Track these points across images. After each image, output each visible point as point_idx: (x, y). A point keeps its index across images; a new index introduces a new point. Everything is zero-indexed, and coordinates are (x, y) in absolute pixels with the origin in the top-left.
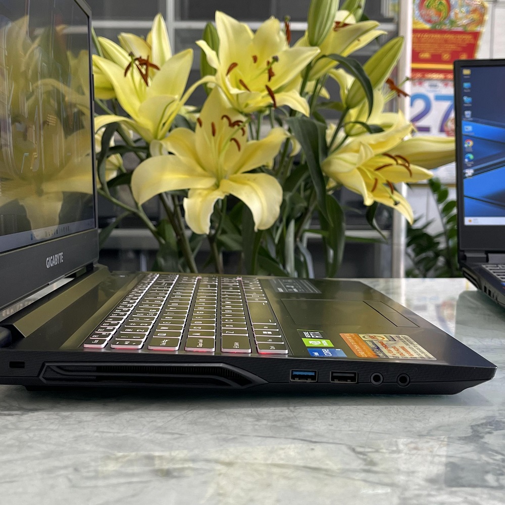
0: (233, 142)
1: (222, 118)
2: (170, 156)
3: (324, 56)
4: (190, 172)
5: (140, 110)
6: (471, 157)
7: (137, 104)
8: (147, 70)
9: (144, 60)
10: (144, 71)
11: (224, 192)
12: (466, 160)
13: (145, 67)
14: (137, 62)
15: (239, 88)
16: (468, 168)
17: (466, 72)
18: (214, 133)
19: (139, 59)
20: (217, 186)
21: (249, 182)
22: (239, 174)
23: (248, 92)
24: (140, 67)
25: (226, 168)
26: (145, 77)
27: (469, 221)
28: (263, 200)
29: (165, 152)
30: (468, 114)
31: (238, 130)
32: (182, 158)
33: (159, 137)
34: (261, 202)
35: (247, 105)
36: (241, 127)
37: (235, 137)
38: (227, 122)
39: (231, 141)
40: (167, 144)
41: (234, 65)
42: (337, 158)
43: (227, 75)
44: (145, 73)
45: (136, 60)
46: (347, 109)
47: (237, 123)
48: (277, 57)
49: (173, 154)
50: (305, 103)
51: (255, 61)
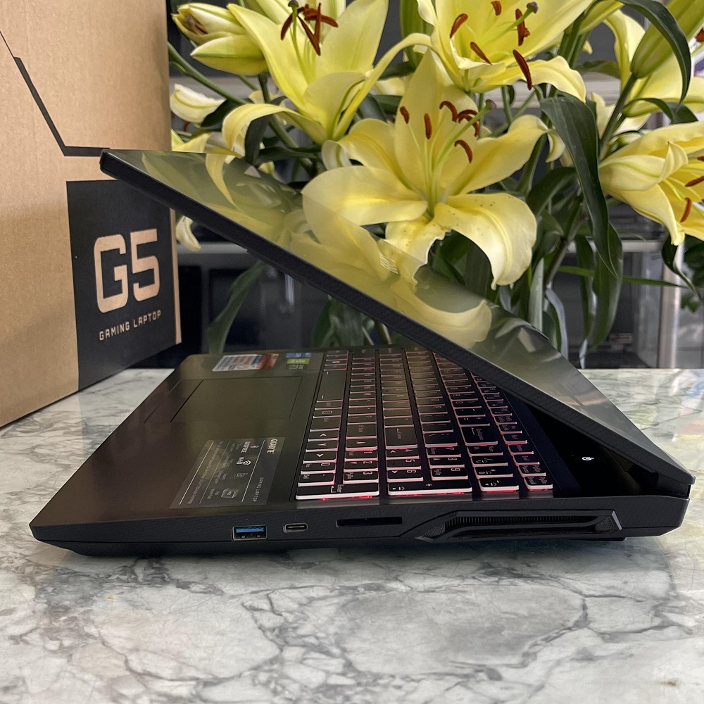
0: (459, 146)
1: (441, 107)
2: (355, 167)
4: (386, 191)
5: (307, 94)
7: (303, 85)
8: (317, 28)
9: (313, 10)
10: (312, 29)
11: (443, 228)
13: (313, 22)
14: (301, 16)
18: (428, 135)
19: (304, 10)
20: (430, 215)
22: (463, 195)
23: (487, 64)
24: (306, 23)
25: (444, 185)
26: (315, 39)
28: (507, 238)
29: (344, 160)
31: (467, 126)
32: (373, 169)
33: (335, 135)
34: (504, 244)
35: (478, 81)
36: (472, 121)
37: (462, 138)
38: (450, 113)
39: (455, 145)
40: (348, 147)
41: (463, 18)
42: (622, 164)
43: (451, 36)
44: (313, 32)
45: (299, 11)
46: (634, 78)
47: (466, 114)
48: (535, 4)
49: (359, 164)
50: (579, 79)
51: (498, 13)
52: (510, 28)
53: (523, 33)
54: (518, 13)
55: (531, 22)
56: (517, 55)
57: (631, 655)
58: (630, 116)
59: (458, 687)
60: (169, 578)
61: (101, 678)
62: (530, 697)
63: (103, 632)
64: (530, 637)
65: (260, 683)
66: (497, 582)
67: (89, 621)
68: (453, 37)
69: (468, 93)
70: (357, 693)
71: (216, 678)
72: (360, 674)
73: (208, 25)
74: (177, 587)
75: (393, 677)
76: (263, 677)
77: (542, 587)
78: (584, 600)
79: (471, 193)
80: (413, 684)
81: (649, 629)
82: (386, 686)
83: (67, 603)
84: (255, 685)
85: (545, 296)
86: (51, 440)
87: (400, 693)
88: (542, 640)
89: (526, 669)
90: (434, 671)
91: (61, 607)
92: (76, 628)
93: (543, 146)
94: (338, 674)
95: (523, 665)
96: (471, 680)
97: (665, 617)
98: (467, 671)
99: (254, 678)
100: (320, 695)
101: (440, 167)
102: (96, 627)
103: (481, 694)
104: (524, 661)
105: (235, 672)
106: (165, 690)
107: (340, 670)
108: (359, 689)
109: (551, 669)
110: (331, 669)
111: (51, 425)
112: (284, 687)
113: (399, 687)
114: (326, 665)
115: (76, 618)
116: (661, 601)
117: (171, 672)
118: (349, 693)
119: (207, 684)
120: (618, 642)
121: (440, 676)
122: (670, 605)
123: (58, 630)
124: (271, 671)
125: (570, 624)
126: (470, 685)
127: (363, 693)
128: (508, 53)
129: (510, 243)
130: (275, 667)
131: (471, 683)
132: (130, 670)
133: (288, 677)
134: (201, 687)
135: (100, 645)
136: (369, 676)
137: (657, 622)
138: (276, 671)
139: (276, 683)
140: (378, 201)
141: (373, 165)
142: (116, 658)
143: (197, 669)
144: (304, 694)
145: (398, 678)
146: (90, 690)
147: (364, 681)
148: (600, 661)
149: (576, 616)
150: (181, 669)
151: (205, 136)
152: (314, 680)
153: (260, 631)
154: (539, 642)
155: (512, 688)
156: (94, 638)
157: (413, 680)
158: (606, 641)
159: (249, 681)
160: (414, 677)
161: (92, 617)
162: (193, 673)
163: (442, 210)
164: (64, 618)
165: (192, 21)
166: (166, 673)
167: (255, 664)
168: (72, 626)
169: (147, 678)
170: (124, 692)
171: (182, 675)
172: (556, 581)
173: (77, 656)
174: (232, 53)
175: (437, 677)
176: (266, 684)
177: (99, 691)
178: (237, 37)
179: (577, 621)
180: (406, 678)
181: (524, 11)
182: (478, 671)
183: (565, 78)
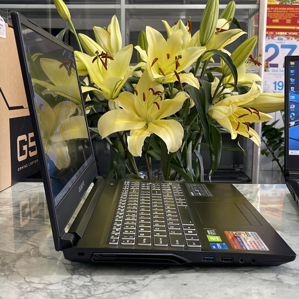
0: (155, 104)
1: (149, 90)
3: (209, 51)
4: (131, 118)
6: (294, 114)
7: (102, 80)
8: (106, 60)
11: (150, 132)
12: (291, 116)
13: (104, 59)
16: (292, 121)
17: (292, 63)
18: (144, 100)
19: (103, 54)
20: (147, 126)
21: (164, 126)
22: (159, 120)
23: (164, 76)
24: (102, 59)
25: (152, 116)
26: (105, 65)
27: (291, 153)
28: (173, 136)
30: (292, 88)
31: (158, 97)
32: (126, 110)
33: (113, 97)
35: (164, 80)
36: (160, 95)
37: (156, 101)
38: (152, 92)
39: (154, 104)
40: (117, 102)
41: (156, 59)
42: (216, 109)
43: (152, 66)
44: (105, 62)
45: (100, 55)
46: (224, 77)
47: (158, 93)
48: (181, 56)
49: (122, 108)
50: (197, 81)
51: (168, 58)
52: (173, 63)
53: (177, 65)
54: (176, 57)
55: (180, 61)
56: (175, 72)
57: (177, 277)
58: (227, 88)
59: (123, 286)
60: (41, 254)
61: (17, 283)
62: (143, 288)
63: (18, 270)
64: (148, 272)
65: (64, 284)
67: (14, 267)
69: (161, 83)
70: (92, 287)
71: (51, 283)
72: (94, 282)
74: (43, 257)
75: (104, 283)
76: (65, 283)
79: (161, 119)
80: (109, 285)
81: (185, 270)
82: (101, 285)
83: (8, 262)
84: (62, 285)
86: (6, 209)
87: (105, 287)
88: (152, 273)
89: (144, 281)
90: (116, 281)
91: (6, 263)
92: (10, 269)
94: (88, 282)
95: (144, 280)
96: (127, 284)
98: (127, 281)
99: (62, 283)
100: (81, 288)
101: (150, 110)
102: (16, 269)
103: (129, 287)
105: (57, 281)
106: (35, 286)
107: (89, 281)
108: (94, 286)
109: (152, 280)
110: (86, 281)
111: (6, 204)
112: (71, 286)
113: (105, 286)
114: (85, 279)
115: (10, 266)
117: (37, 281)
118: (90, 287)
119: (48, 285)
120: (174, 273)
123: (4, 270)
124: (68, 281)
126: (126, 285)
127: (94, 287)
128: (172, 72)
129: (174, 138)
130: (69, 280)
131: (127, 285)
132: (26, 281)
133: (73, 283)
134: (46, 285)
135: (17, 274)
136: (97, 283)
138: (69, 281)
139: (69, 285)
140: (128, 122)
141: (127, 109)
142: (22, 278)
143: (46, 281)
144: (77, 287)
145: (105, 283)
146: (13, 286)
147: (95, 284)
148: (167, 279)
150: (41, 281)
152: (80, 283)
153: (67, 270)
154: (150, 274)
155: (138, 286)
156: (15, 272)
157: (110, 284)
158: (171, 273)
159: (61, 284)
160: (110, 283)
161: (15, 266)
162: (45, 282)
163: (151, 125)
164: (6, 266)
166: (36, 282)
167: (63, 279)
168: (9, 269)
169: (31, 283)
170: (23, 287)
171: (41, 282)
173: (10, 277)
175: (117, 283)
176: (66, 285)
177: (15, 286)
180: (108, 283)
181: (178, 57)
182: (130, 281)
183: (192, 81)
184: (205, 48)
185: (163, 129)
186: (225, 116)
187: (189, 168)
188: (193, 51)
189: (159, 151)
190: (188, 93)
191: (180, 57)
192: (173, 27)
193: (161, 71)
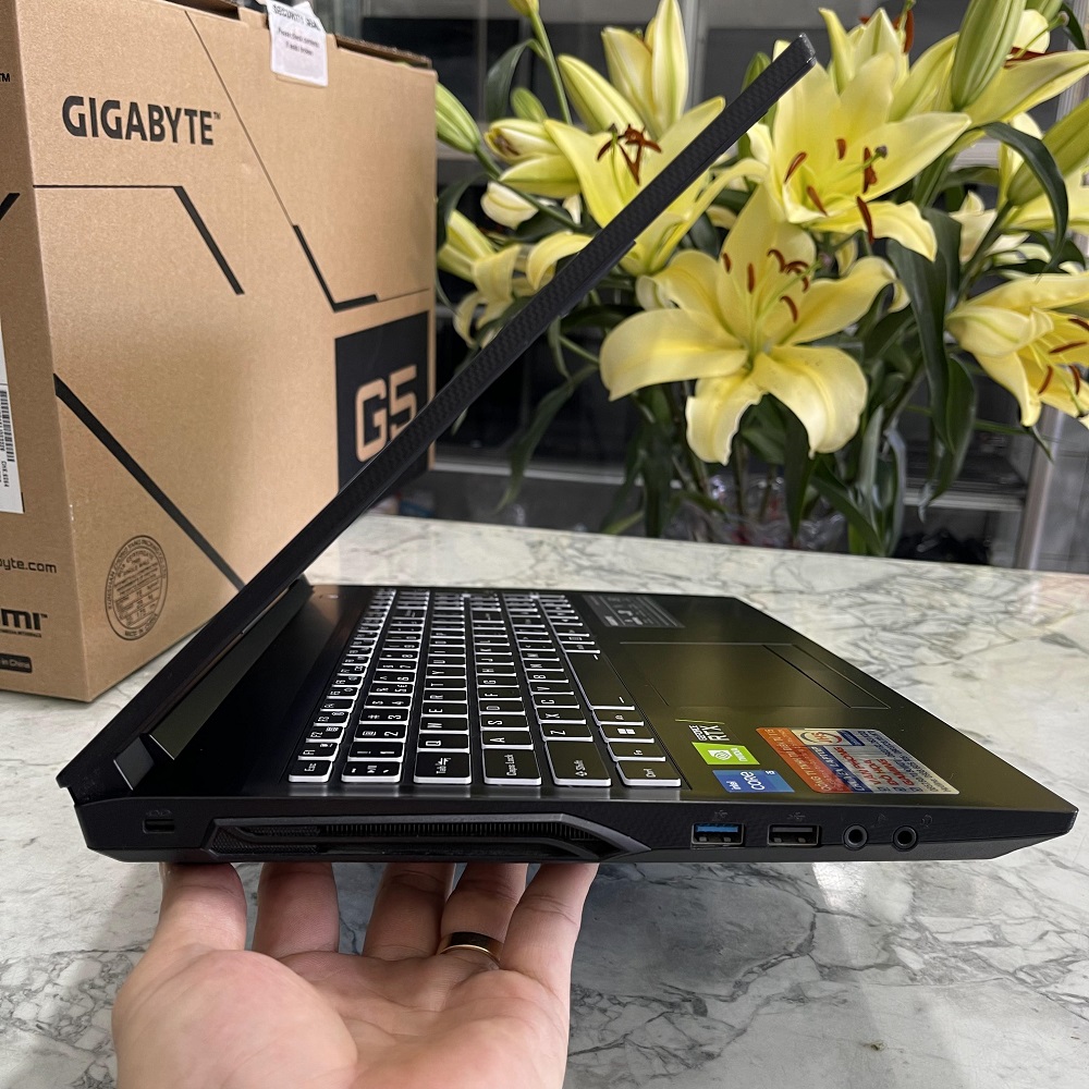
0: (784, 302)
1: (769, 255)
2: (674, 310)
4: (703, 337)
8: (638, 153)
9: (635, 133)
10: (633, 157)
11: (760, 388)
13: (634, 149)
14: (621, 142)
15: (804, 203)
18: (751, 287)
20: (749, 366)
21: (807, 369)
22: (788, 346)
23: (823, 215)
24: (626, 148)
25: (768, 333)
26: (634, 168)
28: (830, 405)
31: (795, 281)
32: (690, 312)
33: (652, 269)
34: (826, 410)
37: (787, 293)
38: (777, 264)
39: (780, 301)
40: (664, 283)
41: (802, 156)
42: (977, 318)
43: (785, 182)
44: (634, 160)
45: (620, 137)
46: (1009, 205)
47: (794, 266)
48: (884, 148)
49: (677, 306)
50: (929, 233)
51: (842, 155)
52: (856, 170)
53: (870, 178)
54: (867, 153)
55: (878, 165)
56: (859, 200)
57: (844, 1001)
58: (1007, 233)
59: (662, 1019)
62: (729, 1043)
64: (748, 960)
66: (731, 877)
68: (790, 180)
73: (521, 146)
75: (601, 996)
77: (776, 891)
78: (815, 916)
79: (797, 344)
80: (619, 1008)
81: (871, 967)
82: (591, 1008)
85: (883, 438)
87: (603, 1019)
88: (759, 966)
89: (733, 1005)
93: (886, 295)
95: (732, 998)
96: (677, 1011)
97: (894, 951)
98: (675, 999)
101: (763, 318)
103: (681, 1031)
104: (734, 993)
109: (758, 1007)
113: (604, 1011)
116: (894, 929)
120: (834, 981)
121: (647, 1001)
122: (902, 935)
125: (792, 949)
126: (672, 1017)
129: (833, 410)
131: (676, 1017)
137: (883, 957)
140: (693, 349)
141: (691, 307)
145: (605, 998)
148: (810, 1004)
149: (801, 938)
151: (516, 249)
154: (755, 969)
155: (714, 1028)
157: (620, 1004)
158: (823, 977)
160: (620, 999)
163: (763, 361)
165: (503, 143)
172: (793, 885)
174: (545, 176)
175: (643, 1002)
178: (553, 158)
179: (801, 945)
180: (613, 1000)
181: (873, 153)
182: (685, 1000)
183: (912, 229)
184: (965, 120)
185: (802, 380)
186: (1009, 346)
187: (868, 485)
188: (924, 129)
189: (780, 434)
190: (890, 262)
191: (882, 152)
192: (855, 32)
193: (811, 196)
